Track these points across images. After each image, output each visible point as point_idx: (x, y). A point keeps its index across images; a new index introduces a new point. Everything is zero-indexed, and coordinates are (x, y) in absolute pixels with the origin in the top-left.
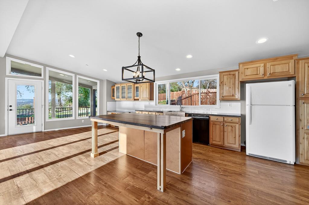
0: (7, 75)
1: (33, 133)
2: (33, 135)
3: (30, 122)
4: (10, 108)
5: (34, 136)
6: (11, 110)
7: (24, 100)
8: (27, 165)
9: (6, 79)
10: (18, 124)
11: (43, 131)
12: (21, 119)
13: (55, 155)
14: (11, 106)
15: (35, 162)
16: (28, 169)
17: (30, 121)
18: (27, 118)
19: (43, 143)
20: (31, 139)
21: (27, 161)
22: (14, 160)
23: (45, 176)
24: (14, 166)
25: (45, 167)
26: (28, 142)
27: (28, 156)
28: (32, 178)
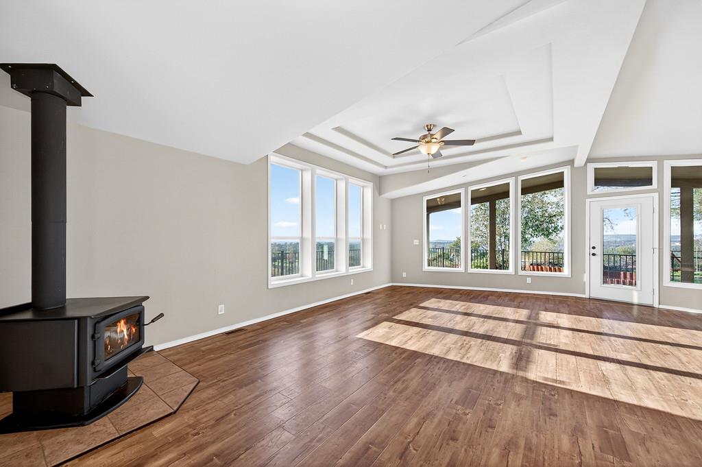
0: (588, 194)
1: (632, 304)
2: (632, 308)
3: (628, 282)
4: (593, 251)
5: (635, 311)
6: (594, 254)
7: (618, 236)
8: (618, 352)
9: (588, 201)
10: (605, 282)
11: (656, 305)
12: (612, 273)
13: (680, 360)
14: (594, 248)
15: (633, 353)
16: (619, 358)
17: (628, 280)
18: (622, 273)
19: (653, 329)
20: (629, 314)
21: (618, 347)
22: (599, 336)
23: (651, 383)
24: (599, 345)
25: (653, 370)
26: (623, 317)
27: (622, 340)
28: (625, 374)
